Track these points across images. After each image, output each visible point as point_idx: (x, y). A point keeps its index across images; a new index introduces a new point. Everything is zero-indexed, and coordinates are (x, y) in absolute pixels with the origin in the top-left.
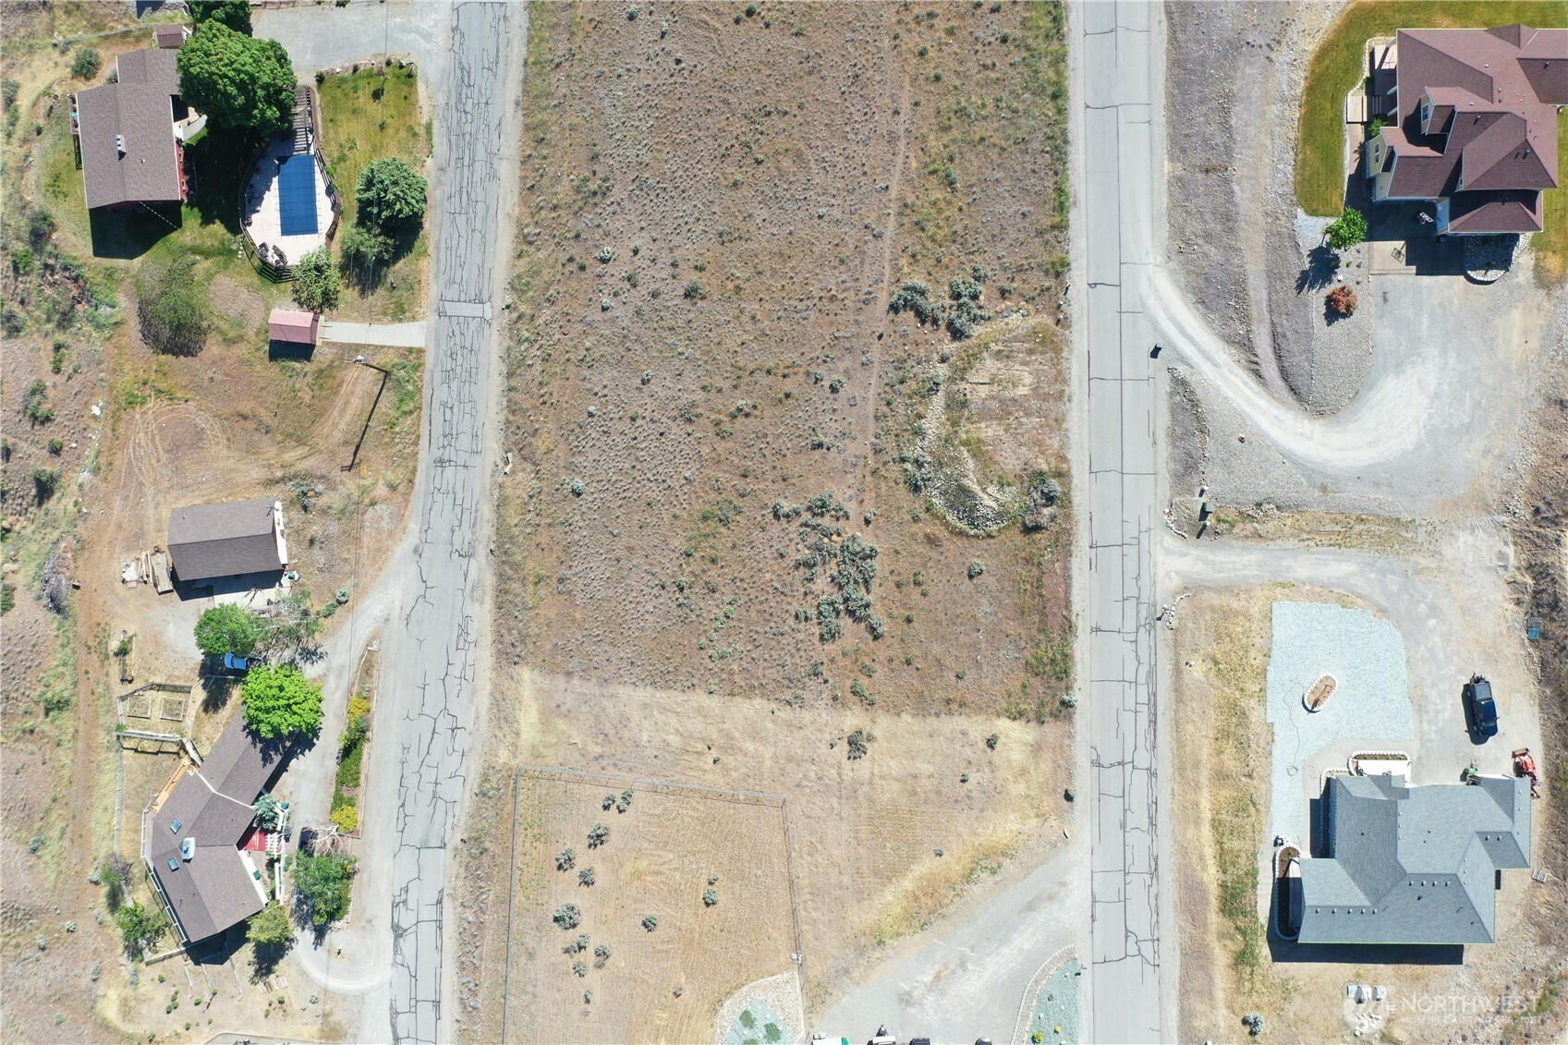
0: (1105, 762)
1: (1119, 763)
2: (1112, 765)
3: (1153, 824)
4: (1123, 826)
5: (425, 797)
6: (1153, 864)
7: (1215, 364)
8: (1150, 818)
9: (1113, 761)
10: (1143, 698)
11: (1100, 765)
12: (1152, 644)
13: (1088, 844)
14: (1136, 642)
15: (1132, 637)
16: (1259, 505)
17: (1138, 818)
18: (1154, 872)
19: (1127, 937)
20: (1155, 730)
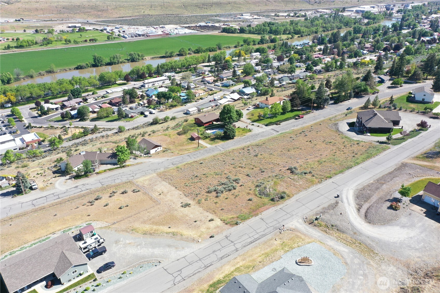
0: (229, 238)
1: (232, 241)
2: (230, 240)
3: (222, 258)
4: (214, 252)
5: (114, 179)
6: (209, 265)
7: (349, 205)
8: (223, 256)
9: (231, 240)
10: (256, 237)
11: (227, 238)
12: (272, 231)
13: (201, 247)
14: (268, 228)
15: (268, 226)
16: (332, 226)
17: (220, 254)
18: (206, 267)
19: (179, 271)
20: (250, 244)
